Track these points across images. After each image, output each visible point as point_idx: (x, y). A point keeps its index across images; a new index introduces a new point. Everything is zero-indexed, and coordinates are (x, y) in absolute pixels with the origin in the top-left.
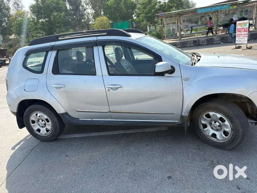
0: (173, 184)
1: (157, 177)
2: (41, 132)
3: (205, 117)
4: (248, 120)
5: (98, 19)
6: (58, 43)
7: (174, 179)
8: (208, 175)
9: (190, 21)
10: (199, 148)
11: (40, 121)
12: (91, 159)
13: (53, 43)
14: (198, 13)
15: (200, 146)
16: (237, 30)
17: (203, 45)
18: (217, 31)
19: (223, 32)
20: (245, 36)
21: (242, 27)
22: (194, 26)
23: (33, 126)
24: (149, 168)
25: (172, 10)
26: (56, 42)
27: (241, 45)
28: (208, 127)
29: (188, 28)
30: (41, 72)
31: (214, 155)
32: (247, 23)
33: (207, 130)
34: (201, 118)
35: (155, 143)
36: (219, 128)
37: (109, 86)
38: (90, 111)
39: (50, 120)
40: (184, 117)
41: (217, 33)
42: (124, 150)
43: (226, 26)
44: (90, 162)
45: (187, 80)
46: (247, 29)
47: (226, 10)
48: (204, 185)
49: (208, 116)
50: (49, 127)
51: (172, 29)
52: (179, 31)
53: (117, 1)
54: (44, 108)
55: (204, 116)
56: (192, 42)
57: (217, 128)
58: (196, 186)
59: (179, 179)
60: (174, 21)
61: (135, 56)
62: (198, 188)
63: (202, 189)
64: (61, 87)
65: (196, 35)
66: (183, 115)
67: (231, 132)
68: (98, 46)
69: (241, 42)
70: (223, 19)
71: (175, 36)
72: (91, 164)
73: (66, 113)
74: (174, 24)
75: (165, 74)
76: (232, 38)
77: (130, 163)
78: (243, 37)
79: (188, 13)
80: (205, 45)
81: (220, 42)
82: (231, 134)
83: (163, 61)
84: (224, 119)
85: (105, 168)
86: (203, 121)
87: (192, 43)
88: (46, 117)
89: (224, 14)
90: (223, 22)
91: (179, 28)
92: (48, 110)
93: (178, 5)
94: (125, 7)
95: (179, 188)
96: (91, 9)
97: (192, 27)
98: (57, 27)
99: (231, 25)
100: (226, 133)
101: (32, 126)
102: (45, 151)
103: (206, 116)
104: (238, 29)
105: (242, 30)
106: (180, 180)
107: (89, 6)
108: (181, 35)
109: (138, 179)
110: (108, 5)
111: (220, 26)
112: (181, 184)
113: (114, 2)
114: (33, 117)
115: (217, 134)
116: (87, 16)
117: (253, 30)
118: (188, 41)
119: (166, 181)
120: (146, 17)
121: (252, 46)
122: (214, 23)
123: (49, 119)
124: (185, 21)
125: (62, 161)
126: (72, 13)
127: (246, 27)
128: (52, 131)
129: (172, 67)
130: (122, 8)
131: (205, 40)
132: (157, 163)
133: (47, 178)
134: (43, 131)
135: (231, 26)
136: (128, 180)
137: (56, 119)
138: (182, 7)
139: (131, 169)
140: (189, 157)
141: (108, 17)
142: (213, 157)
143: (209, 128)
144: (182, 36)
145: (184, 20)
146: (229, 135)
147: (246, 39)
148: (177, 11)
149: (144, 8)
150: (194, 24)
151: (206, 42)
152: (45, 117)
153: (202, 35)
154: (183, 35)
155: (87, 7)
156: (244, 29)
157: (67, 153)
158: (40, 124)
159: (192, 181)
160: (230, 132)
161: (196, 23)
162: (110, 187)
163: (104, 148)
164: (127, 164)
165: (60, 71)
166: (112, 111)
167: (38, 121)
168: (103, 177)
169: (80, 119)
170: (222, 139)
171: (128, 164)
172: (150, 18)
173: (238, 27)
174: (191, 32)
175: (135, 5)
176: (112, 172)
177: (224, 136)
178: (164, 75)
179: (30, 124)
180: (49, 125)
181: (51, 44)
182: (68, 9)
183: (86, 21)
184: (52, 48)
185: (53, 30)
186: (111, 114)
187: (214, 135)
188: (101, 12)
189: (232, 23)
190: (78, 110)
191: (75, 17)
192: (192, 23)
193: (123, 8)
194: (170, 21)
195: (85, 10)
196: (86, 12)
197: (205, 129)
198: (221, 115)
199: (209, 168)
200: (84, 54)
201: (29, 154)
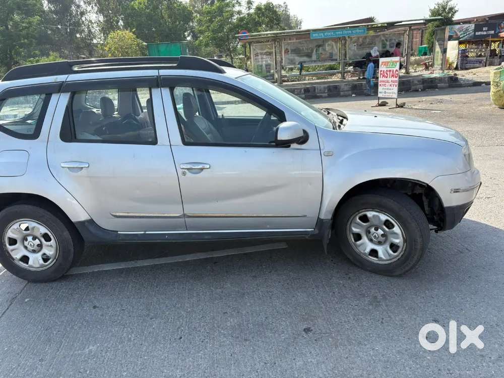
0: (316, 340)
1: (285, 331)
2: (30, 262)
3: (358, 220)
4: (430, 225)
5: (112, 34)
6: (72, 78)
7: (316, 332)
8: (372, 320)
9: (297, 51)
10: (348, 276)
11: (30, 238)
12: (149, 310)
13: (61, 78)
14: (311, 38)
15: (351, 273)
16: (381, 74)
17: (320, 97)
18: (344, 73)
19: (354, 76)
20: (393, 85)
21: (388, 69)
22: (305, 62)
23: (12, 250)
24: (266, 318)
25: (260, 29)
26: (67, 76)
27: (387, 101)
28: (363, 238)
29: (294, 64)
30: (35, 135)
31: (376, 286)
32: (396, 62)
33: (362, 244)
34: (351, 222)
35: (270, 272)
36: (382, 239)
37: (182, 166)
38: (142, 215)
39: (52, 237)
40: (324, 221)
41: (344, 77)
42: (212, 288)
43: (360, 65)
44: (149, 315)
45: (329, 154)
46: (396, 72)
47: (358, 38)
48: (367, 336)
49: (365, 219)
50: (51, 251)
51: (266, 65)
52: (279, 68)
53: (152, 2)
54: (41, 211)
55: (357, 218)
56: (303, 90)
57: (379, 240)
58: (355, 340)
59: (324, 331)
60: (269, 51)
61: (218, 112)
62: (360, 343)
63: (366, 343)
64: (82, 168)
65: (307, 78)
66: (322, 217)
67: (404, 245)
68: (162, 89)
69: (386, 94)
70: (354, 52)
71: (272, 78)
72: (151, 319)
73: (91, 221)
74: (269, 56)
75: (291, 145)
76: (370, 87)
77: (229, 310)
78: (390, 85)
79: (290, 37)
80: (325, 97)
81: (350, 92)
82: (403, 248)
83: (289, 121)
84: (391, 223)
85: (182, 324)
86: (355, 227)
87: (303, 92)
88: (43, 230)
89: (355, 44)
90: (353, 58)
91: (279, 64)
92: (48, 215)
93: (271, 21)
94: (170, 17)
95: (326, 346)
96: (97, 13)
97: (301, 63)
98: (22, 46)
99: (368, 64)
100: (394, 247)
101: (9, 251)
102: (43, 301)
103: (361, 218)
104: (381, 71)
105: (388, 73)
106: (326, 333)
107: (92, 6)
108: (282, 77)
109: (250, 338)
110: (133, 9)
111: (350, 65)
112: (330, 339)
113: (146, 4)
114: (11, 232)
115: (380, 249)
116: (88, 27)
117: (402, 74)
118: (296, 89)
119: (303, 336)
120: (214, 39)
121: (405, 103)
122: (338, 60)
123: (50, 234)
124: (288, 51)
125: (87, 318)
126: (54, 18)
127: (395, 69)
128: (56, 260)
129: (305, 132)
130: (163, 18)
131: (325, 88)
132: (281, 307)
133: (62, 353)
134: (36, 261)
135: (368, 66)
136: (231, 341)
137: (66, 234)
138: (278, 24)
139: (232, 321)
140: (334, 293)
141: (133, 33)
142: (375, 290)
143: (365, 239)
144: (283, 79)
145: (287, 49)
146: (400, 250)
147: (395, 89)
148: (269, 32)
149: (211, 21)
150: (305, 59)
151: (326, 91)
152: (41, 230)
153: (318, 79)
154: (285, 76)
155: (89, 8)
156: (391, 73)
157: (95, 302)
158: (29, 247)
159: (346, 333)
160: (401, 245)
161: (309, 55)
162: (200, 357)
163: (172, 287)
164: (224, 313)
165: (77, 135)
166: (190, 215)
167: (25, 239)
168: (181, 340)
169: (119, 233)
170: (388, 258)
171: (226, 313)
172: (221, 40)
173: (382, 68)
174: (301, 72)
175: (191, 13)
176: (198, 330)
177: (391, 252)
178: (289, 146)
179: (5, 246)
180: (50, 248)
181: (57, 78)
182: (46, 9)
183: (85, 38)
184: (60, 88)
185: (13, 51)
186: (186, 219)
187: (374, 253)
188: (118, 22)
189: (370, 61)
190: (118, 214)
191: (60, 27)
192: (301, 56)
193: (166, 16)
194: (262, 49)
195: (82, 14)
196: (86, 19)
197: (358, 243)
198: (388, 216)
199: (371, 307)
200: (116, 103)
201: (8, 309)
